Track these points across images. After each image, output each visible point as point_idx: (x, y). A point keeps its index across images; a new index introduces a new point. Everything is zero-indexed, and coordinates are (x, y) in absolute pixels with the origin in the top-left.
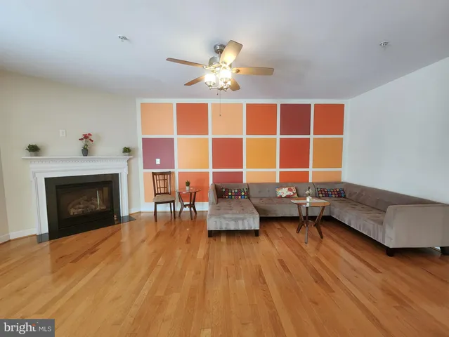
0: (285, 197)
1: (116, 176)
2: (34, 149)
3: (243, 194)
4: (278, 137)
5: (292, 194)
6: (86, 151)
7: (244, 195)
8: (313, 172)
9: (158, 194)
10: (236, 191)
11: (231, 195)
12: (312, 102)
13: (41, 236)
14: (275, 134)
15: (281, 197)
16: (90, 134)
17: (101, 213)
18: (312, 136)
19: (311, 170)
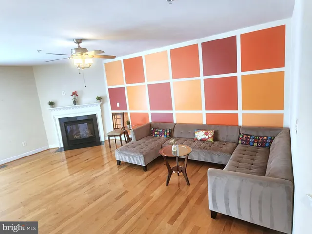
0: (200, 140)
1: (94, 116)
2: (51, 104)
3: (166, 133)
4: (202, 78)
5: (207, 137)
6: (75, 102)
7: (167, 135)
8: (243, 114)
9: (116, 129)
10: (161, 130)
11: (157, 134)
12: (238, 33)
13: (61, 148)
14: (199, 76)
15: (197, 140)
16: (76, 92)
17: (90, 138)
18: (239, 74)
19: (240, 112)
